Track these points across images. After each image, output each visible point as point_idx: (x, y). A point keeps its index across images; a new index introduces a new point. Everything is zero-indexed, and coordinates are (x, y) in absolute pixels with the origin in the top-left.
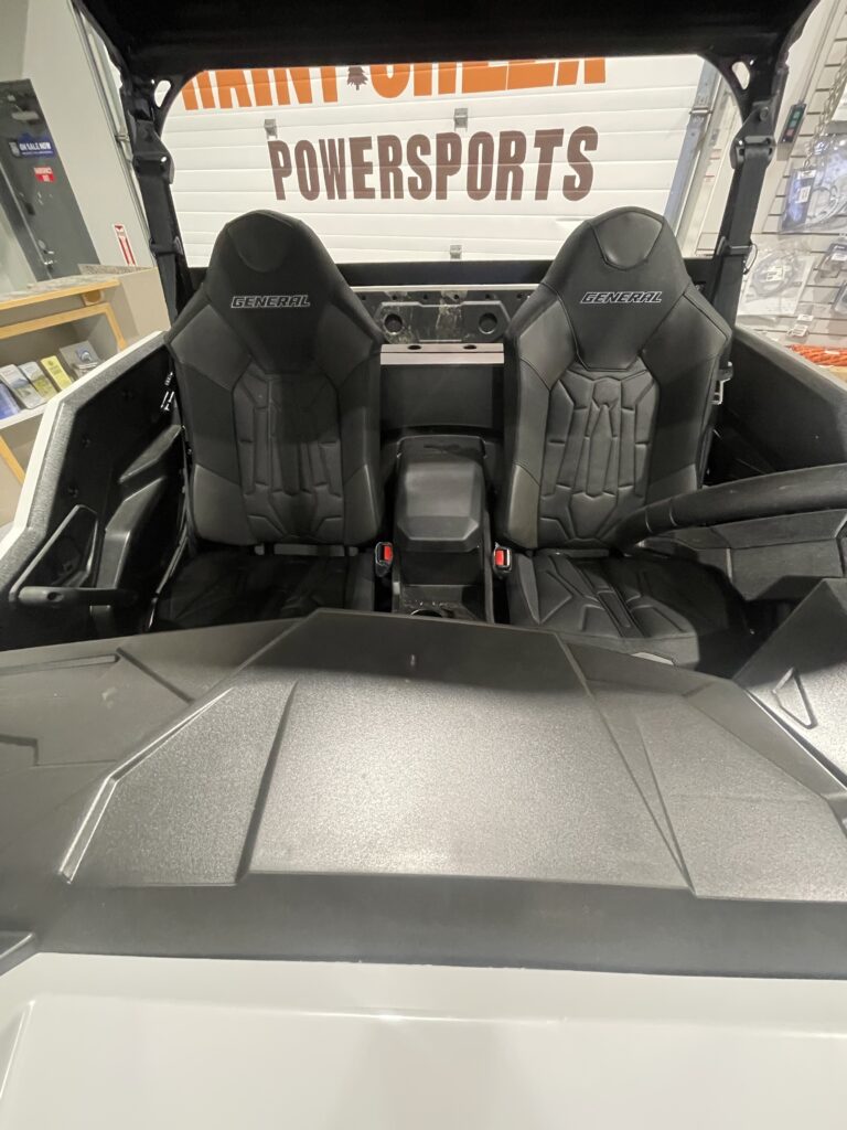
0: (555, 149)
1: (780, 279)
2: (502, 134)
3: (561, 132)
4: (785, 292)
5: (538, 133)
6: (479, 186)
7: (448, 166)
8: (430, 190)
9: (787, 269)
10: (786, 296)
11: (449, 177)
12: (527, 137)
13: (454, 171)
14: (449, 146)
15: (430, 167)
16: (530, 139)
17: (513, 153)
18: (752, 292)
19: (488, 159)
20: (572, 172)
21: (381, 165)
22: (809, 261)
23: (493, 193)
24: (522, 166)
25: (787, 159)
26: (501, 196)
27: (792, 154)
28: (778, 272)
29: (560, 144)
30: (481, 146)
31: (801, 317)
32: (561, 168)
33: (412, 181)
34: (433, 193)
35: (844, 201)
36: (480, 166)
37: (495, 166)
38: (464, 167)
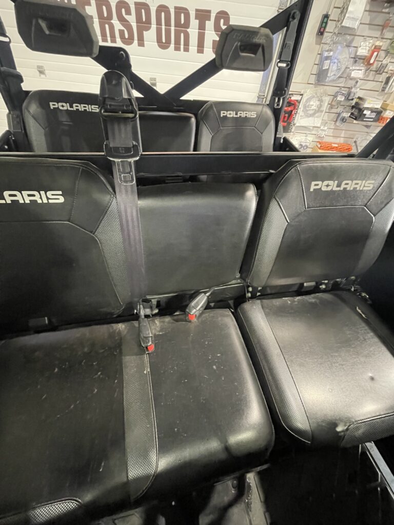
0: (207, 22)
1: (315, 108)
2: (176, 8)
3: (209, 12)
4: (317, 115)
5: (197, 10)
6: (164, 41)
7: (144, 25)
8: (133, 39)
9: (318, 103)
10: (317, 117)
11: (144, 32)
12: (190, 12)
13: (148, 29)
14: (143, 11)
15: (132, 24)
17: (183, 22)
18: (303, 114)
19: (168, 24)
21: (99, 18)
22: (327, 100)
23: (172, 46)
24: (188, 30)
25: (320, 45)
26: (177, 48)
27: (322, 42)
28: (314, 104)
29: (209, 20)
30: (163, 14)
31: (322, 128)
32: (211, 35)
33: (121, 32)
34: (136, 42)
35: (343, 70)
36: (163, 27)
37: (173, 28)
38: (154, 26)
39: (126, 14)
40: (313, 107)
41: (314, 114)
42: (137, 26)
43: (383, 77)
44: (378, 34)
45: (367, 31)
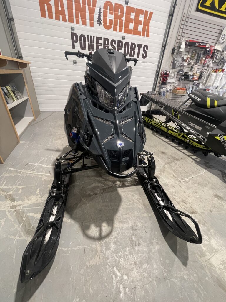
2: (131, 43)
6: (126, 53)
7: (120, 48)
9: (174, 74)
11: (120, 50)
12: (136, 45)
14: (120, 43)
17: (133, 47)
18: (170, 78)
19: (128, 48)
20: (144, 53)
21: (104, 44)
22: (176, 73)
23: (129, 55)
24: (135, 50)
29: (142, 47)
30: (127, 45)
31: (175, 83)
32: (142, 52)
35: (180, 64)
37: (130, 49)
38: (123, 48)
39: (114, 44)
40: (173, 76)
41: (173, 78)
42: (117, 48)
43: (190, 66)
44: (187, 54)
45: (185, 53)
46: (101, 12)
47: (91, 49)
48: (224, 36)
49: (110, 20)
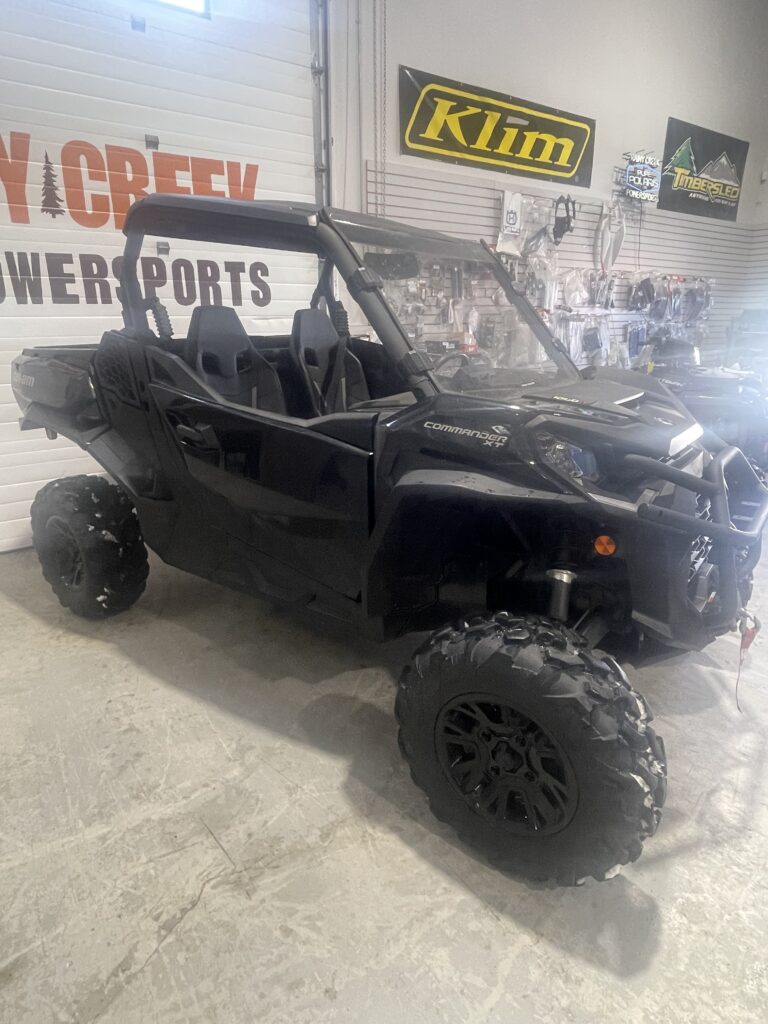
3: (243, 264)
11: (157, 289)
12: (219, 265)
14: (154, 266)
16: (222, 268)
17: (210, 275)
20: (256, 289)
32: (247, 286)
33: (120, 291)
35: (400, 307)
36: (184, 281)
37: (197, 282)
38: (170, 282)
46: (55, 176)
47: (29, 299)
48: (512, 215)
49: (94, 197)
